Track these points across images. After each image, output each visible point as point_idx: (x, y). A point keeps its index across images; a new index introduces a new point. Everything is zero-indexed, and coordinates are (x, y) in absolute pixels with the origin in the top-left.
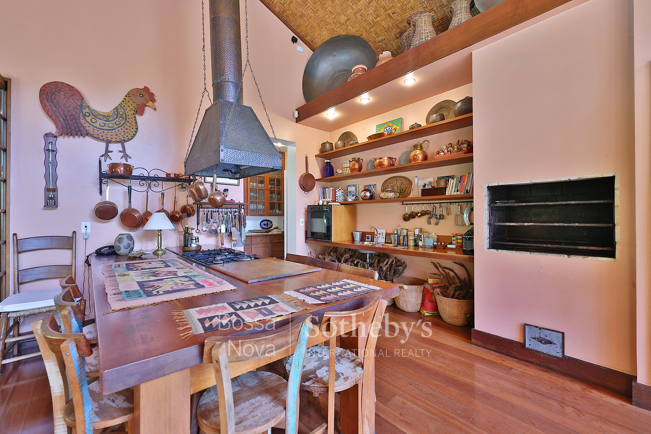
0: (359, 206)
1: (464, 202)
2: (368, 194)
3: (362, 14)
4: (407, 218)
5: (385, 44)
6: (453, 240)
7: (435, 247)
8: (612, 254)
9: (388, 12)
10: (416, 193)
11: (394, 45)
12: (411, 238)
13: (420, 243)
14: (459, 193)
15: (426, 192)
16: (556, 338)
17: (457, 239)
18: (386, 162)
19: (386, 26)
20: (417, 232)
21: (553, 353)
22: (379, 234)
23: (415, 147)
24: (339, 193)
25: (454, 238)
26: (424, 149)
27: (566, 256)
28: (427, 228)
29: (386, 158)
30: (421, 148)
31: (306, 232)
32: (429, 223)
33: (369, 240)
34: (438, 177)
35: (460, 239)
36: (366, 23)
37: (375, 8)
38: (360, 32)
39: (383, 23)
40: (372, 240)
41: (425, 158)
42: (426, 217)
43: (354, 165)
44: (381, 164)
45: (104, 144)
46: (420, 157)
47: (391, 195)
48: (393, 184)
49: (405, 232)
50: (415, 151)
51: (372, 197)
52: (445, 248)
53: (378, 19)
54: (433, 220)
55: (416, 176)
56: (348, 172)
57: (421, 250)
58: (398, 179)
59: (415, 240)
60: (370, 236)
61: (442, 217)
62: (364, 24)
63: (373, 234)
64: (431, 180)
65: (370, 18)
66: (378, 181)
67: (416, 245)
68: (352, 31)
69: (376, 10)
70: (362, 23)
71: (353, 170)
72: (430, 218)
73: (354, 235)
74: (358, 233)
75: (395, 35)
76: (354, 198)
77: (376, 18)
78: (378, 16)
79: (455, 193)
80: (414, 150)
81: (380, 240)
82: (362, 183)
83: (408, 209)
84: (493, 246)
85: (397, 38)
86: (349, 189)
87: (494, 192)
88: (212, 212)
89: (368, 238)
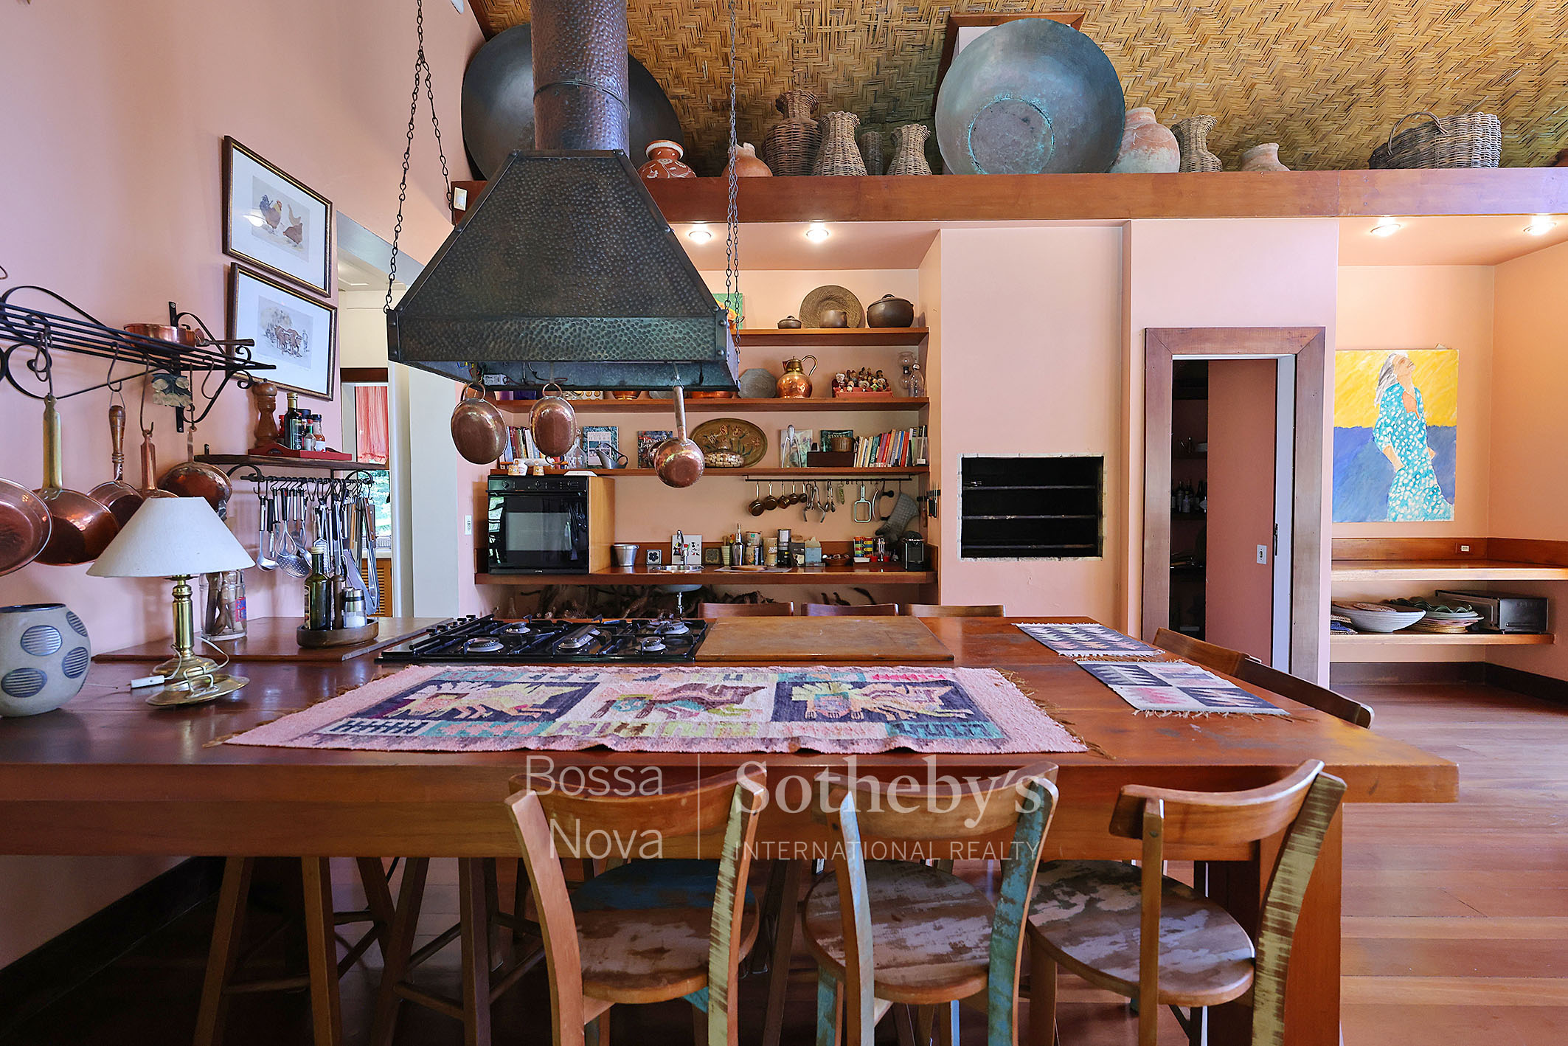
1: (871, 480)
3: (670, 20)
4: (757, 508)
5: (683, 108)
6: (857, 549)
7: (828, 564)
9: (727, 50)
11: (701, 119)
12: (773, 550)
13: (800, 560)
14: (879, 465)
17: (866, 546)
19: (706, 73)
20: (785, 537)
22: (686, 546)
23: (789, 366)
25: (859, 546)
27: (1057, 559)
28: (806, 527)
30: (801, 369)
32: (805, 519)
33: (657, 561)
34: (822, 431)
35: (870, 546)
36: (669, 43)
37: (704, 25)
38: (642, 52)
39: (705, 66)
41: (809, 390)
42: (798, 506)
46: (803, 388)
47: (733, 460)
48: (720, 434)
49: (756, 539)
50: (789, 374)
52: (850, 564)
53: (698, 49)
54: (812, 514)
55: (790, 426)
57: (801, 572)
58: (733, 426)
60: (659, 553)
62: (662, 41)
63: (666, 547)
64: (809, 434)
65: (681, 39)
69: (703, 29)
70: (658, 36)
72: (805, 509)
73: (619, 553)
74: (632, 547)
75: (714, 101)
77: (695, 46)
78: (700, 45)
79: (871, 465)
80: (788, 372)
81: (693, 560)
82: (631, 423)
83: (760, 491)
84: (968, 552)
85: (714, 110)
86: (592, 436)
87: (972, 468)
88: (285, 493)
89: (654, 557)
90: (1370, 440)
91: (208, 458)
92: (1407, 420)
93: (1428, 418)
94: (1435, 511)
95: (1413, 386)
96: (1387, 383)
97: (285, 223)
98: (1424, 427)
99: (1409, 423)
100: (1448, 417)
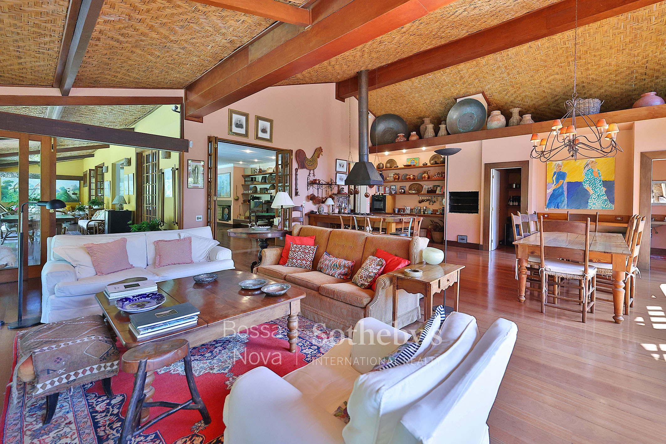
0: (397, 196)
2: (403, 191)
3: (403, 110)
4: (420, 202)
6: (438, 211)
7: (432, 214)
8: (478, 213)
10: (424, 191)
13: (426, 213)
15: (429, 192)
16: (465, 238)
17: (440, 210)
18: (412, 177)
20: (425, 208)
21: (464, 242)
22: (407, 209)
23: (425, 172)
24: (387, 189)
26: (429, 173)
28: (429, 206)
29: (412, 176)
30: (427, 174)
31: (370, 208)
32: (430, 204)
34: (434, 185)
40: (404, 212)
41: (429, 178)
42: (429, 201)
43: (396, 177)
44: (410, 178)
45: (308, 171)
46: (427, 177)
47: (414, 192)
48: (414, 186)
49: (419, 208)
50: (425, 174)
51: (404, 192)
52: (436, 214)
53: (409, 112)
54: (431, 203)
55: (425, 184)
56: (392, 179)
58: (417, 184)
59: (424, 211)
61: (435, 202)
63: (404, 209)
64: (431, 186)
65: (406, 112)
66: (407, 185)
67: (424, 213)
68: (397, 113)
71: (395, 179)
72: (430, 202)
73: (394, 210)
74: (397, 209)
76: (395, 192)
81: (408, 212)
82: (399, 185)
83: (421, 198)
84: (451, 211)
86: (392, 187)
87: (452, 194)
88: (340, 198)
89: (402, 211)
90: (581, 185)
91: (333, 194)
92: (595, 179)
93: (602, 178)
94: (607, 206)
95: (597, 169)
96: (587, 169)
97: (342, 165)
98: (602, 181)
99: (596, 180)
100: (611, 178)
